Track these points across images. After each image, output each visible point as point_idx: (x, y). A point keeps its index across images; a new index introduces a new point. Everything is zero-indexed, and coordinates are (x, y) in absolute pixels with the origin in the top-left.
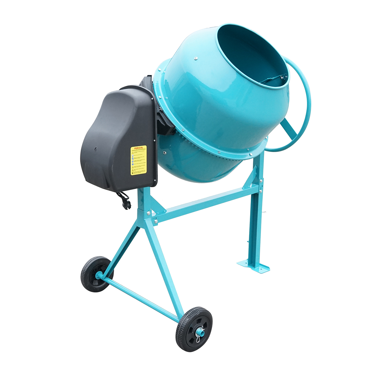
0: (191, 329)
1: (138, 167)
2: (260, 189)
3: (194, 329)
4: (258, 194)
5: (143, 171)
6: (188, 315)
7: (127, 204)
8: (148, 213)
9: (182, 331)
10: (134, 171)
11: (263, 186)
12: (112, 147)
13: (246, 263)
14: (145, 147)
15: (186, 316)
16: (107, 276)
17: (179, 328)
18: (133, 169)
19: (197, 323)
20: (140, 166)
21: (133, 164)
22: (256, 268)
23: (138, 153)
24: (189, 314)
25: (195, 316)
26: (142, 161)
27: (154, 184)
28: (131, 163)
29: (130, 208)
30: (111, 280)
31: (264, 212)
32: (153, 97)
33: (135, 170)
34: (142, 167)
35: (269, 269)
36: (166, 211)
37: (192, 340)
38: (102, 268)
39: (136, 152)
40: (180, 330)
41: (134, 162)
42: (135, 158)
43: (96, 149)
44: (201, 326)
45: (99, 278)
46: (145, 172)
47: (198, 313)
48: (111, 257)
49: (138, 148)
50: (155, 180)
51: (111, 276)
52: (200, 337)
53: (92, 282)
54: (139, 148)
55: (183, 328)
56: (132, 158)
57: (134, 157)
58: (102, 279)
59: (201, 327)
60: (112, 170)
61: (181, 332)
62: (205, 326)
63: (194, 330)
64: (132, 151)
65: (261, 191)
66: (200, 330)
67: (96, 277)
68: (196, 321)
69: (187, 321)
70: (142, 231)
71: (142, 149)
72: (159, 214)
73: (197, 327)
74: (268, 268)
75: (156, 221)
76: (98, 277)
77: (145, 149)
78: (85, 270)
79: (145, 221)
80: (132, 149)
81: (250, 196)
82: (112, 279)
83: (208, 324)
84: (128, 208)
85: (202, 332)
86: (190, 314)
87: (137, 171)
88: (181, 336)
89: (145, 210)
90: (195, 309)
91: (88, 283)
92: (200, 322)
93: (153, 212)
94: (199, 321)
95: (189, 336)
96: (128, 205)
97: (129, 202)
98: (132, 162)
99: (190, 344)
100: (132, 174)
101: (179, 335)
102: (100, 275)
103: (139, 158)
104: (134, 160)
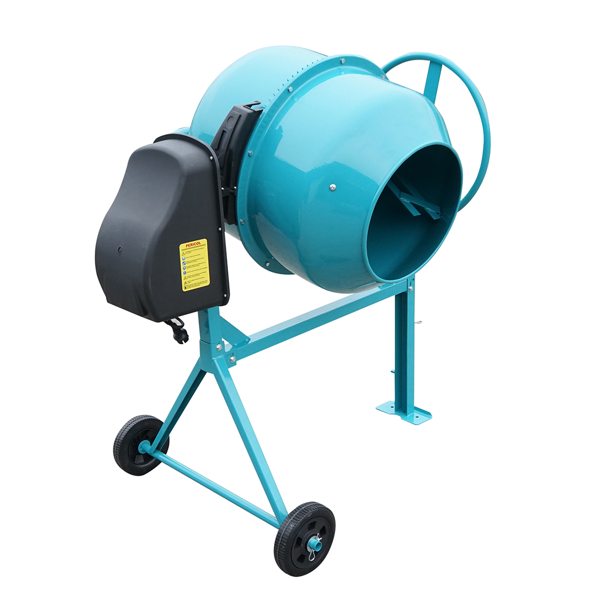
0: (299, 541)
1: (193, 276)
2: (409, 284)
3: (305, 539)
4: (407, 294)
5: (203, 282)
6: (292, 517)
7: (181, 335)
8: (218, 346)
9: (284, 546)
10: (188, 284)
11: (414, 279)
12: (147, 246)
13: (392, 407)
14: (204, 241)
15: (290, 520)
16: (158, 448)
17: (279, 540)
18: (187, 281)
19: (309, 529)
20: (197, 275)
21: (185, 273)
22: (408, 416)
23: (193, 253)
24: (294, 516)
25: (305, 519)
26: (201, 266)
27: (225, 302)
28: (182, 271)
29: (186, 340)
30: (164, 454)
31: (417, 323)
32: (212, 156)
33: (189, 282)
34: (201, 276)
35: (430, 416)
36: (249, 339)
37: (303, 557)
38: (148, 434)
39: (190, 252)
40: (280, 543)
41: (186, 269)
42: (188, 262)
43: (120, 250)
44: (315, 533)
45: (145, 451)
46: (208, 283)
47: (309, 514)
48: (163, 416)
49: (191, 244)
50: (225, 295)
51: (164, 447)
52: (315, 552)
53: (133, 459)
54: (194, 244)
55: (286, 541)
56: (183, 263)
57: (186, 260)
58: (150, 454)
59: (316, 535)
60: (150, 286)
61: (282, 547)
62: (323, 532)
63: (304, 541)
64: (182, 250)
65: (411, 288)
66: (315, 541)
67: (140, 450)
68: (306, 525)
69: (291, 529)
70: (209, 378)
71: (199, 245)
72: (237, 346)
73: (309, 535)
74: (429, 414)
75: (232, 358)
76: (143, 451)
77: (205, 245)
78: (119, 441)
79: (213, 361)
80: (182, 247)
81: (393, 298)
82: (166, 454)
83: (327, 528)
84: (183, 341)
85: (319, 544)
86: (296, 516)
87: (192, 283)
88: (283, 554)
89: (212, 343)
90: (303, 506)
91: (127, 462)
92: (314, 528)
93: (226, 343)
94: (312, 526)
95: (296, 553)
96: (184, 336)
97: (185, 332)
98: (184, 269)
99: (299, 565)
100: (184, 290)
101: (279, 552)
102: (145, 446)
103: (195, 261)
104: (186, 266)
